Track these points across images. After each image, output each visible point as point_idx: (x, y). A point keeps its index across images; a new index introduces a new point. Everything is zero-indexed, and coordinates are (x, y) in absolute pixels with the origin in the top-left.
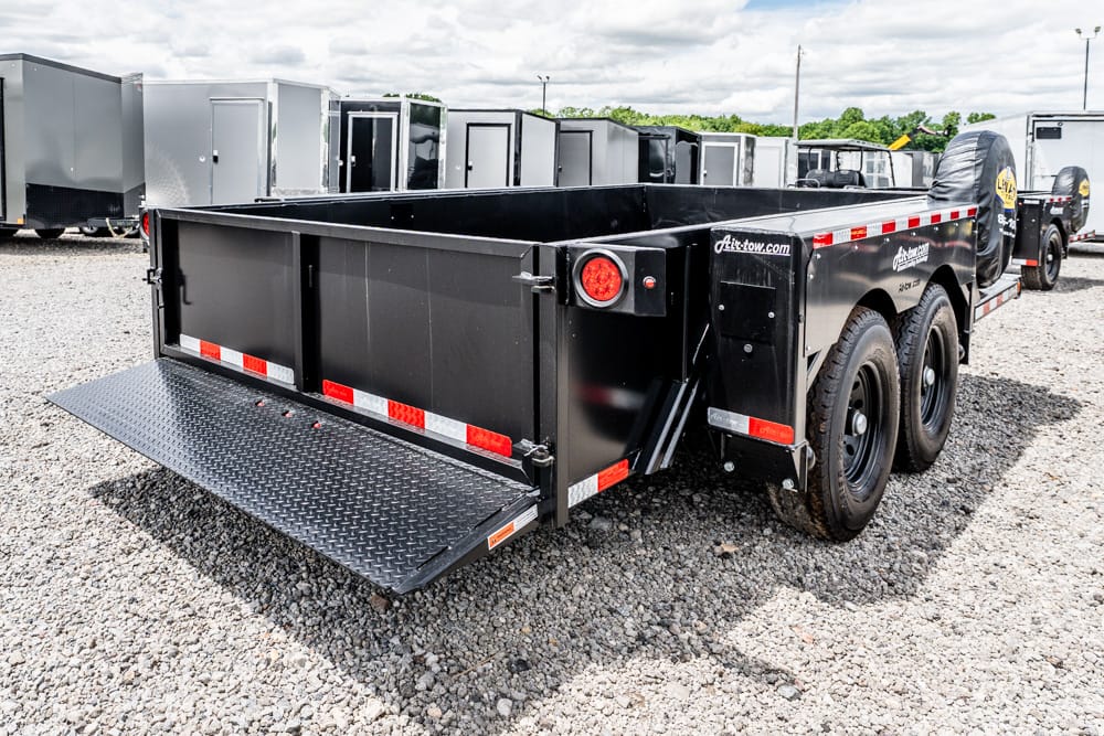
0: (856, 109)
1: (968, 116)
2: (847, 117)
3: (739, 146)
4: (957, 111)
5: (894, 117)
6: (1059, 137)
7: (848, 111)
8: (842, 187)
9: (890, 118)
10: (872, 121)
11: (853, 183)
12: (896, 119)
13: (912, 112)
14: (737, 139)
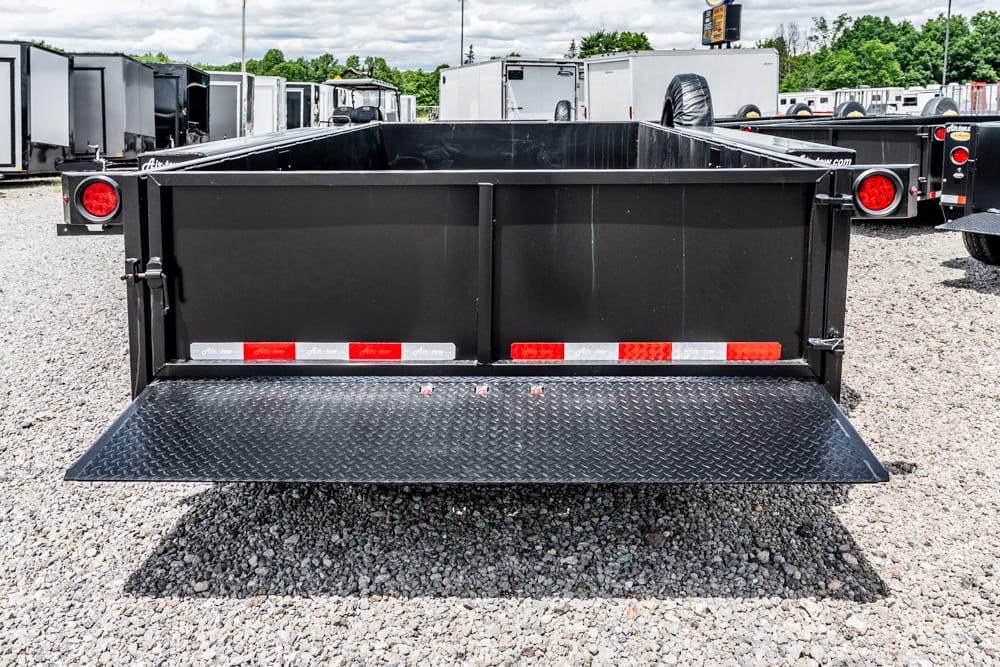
0: (277, 51)
1: (365, 59)
2: (270, 57)
3: (241, 85)
4: (357, 55)
5: (308, 58)
6: (521, 78)
7: (270, 52)
8: (368, 121)
9: (305, 59)
10: (291, 62)
11: (374, 118)
12: (310, 61)
13: (322, 55)
14: (240, 78)
